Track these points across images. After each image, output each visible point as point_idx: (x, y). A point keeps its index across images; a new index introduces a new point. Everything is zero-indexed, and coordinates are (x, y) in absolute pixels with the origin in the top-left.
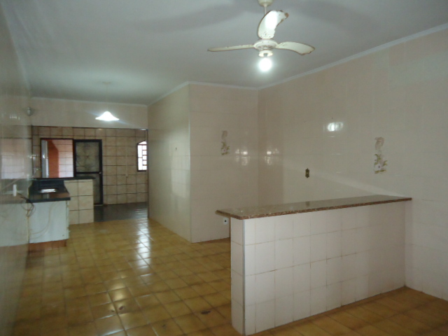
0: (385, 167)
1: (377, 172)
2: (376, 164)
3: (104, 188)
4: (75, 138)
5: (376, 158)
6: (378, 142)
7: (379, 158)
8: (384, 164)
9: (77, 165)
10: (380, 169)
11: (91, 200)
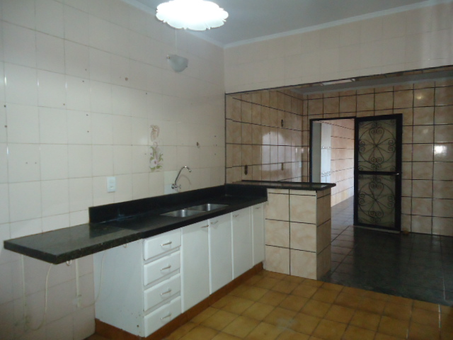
3: (405, 203)
4: (359, 115)
9: (360, 159)
11: (312, 232)
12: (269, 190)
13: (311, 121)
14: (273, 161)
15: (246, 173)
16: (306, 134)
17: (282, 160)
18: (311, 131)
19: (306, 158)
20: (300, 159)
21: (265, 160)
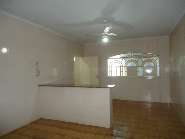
0: (39, 74)
1: (37, 76)
2: (36, 72)
5: (36, 70)
6: (37, 63)
7: (37, 70)
8: (39, 72)
10: (38, 74)
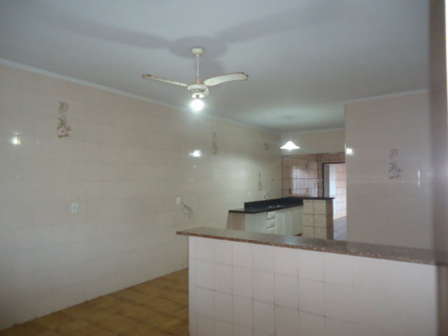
11: (324, 218)
12: (304, 201)
13: (323, 164)
14: (303, 187)
15: (290, 193)
16: (320, 172)
17: (307, 187)
18: (323, 170)
19: (321, 185)
20: (317, 187)
21: (295, 186)
